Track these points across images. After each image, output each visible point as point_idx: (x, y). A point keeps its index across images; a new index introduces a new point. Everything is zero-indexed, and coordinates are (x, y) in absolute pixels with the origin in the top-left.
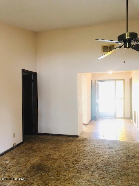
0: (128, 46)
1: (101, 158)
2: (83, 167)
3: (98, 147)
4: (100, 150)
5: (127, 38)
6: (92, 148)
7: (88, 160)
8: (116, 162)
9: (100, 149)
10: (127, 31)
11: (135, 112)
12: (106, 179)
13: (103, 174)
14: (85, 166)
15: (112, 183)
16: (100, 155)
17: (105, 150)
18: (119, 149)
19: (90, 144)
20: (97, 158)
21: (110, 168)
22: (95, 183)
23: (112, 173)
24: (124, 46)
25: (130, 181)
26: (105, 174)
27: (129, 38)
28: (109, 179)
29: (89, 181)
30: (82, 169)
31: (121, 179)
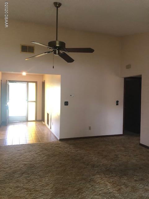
0: (57, 53)
1: (23, 162)
2: (6, 176)
3: (17, 153)
4: (20, 156)
5: (57, 45)
6: (10, 155)
7: (10, 168)
8: (39, 163)
9: (20, 154)
10: (57, 40)
11: (48, 115)
12: (33, 180)
13: (29, 177)
14: (9, 175)
15: (40, 182)
16: (22, 160)
17: (25, 154)
18: (38, 151)
19: (7, 151)
20: (19, 163)
21: (34, 170)
22: (24, 187)
23: (38, 174)
24: (53, 52)
25: (55, 176)
26: (31, 176)
27: (58, 46)
28: (36, 180)
29: (17, 187)
30: (6, 178)
31: (47, 177)
